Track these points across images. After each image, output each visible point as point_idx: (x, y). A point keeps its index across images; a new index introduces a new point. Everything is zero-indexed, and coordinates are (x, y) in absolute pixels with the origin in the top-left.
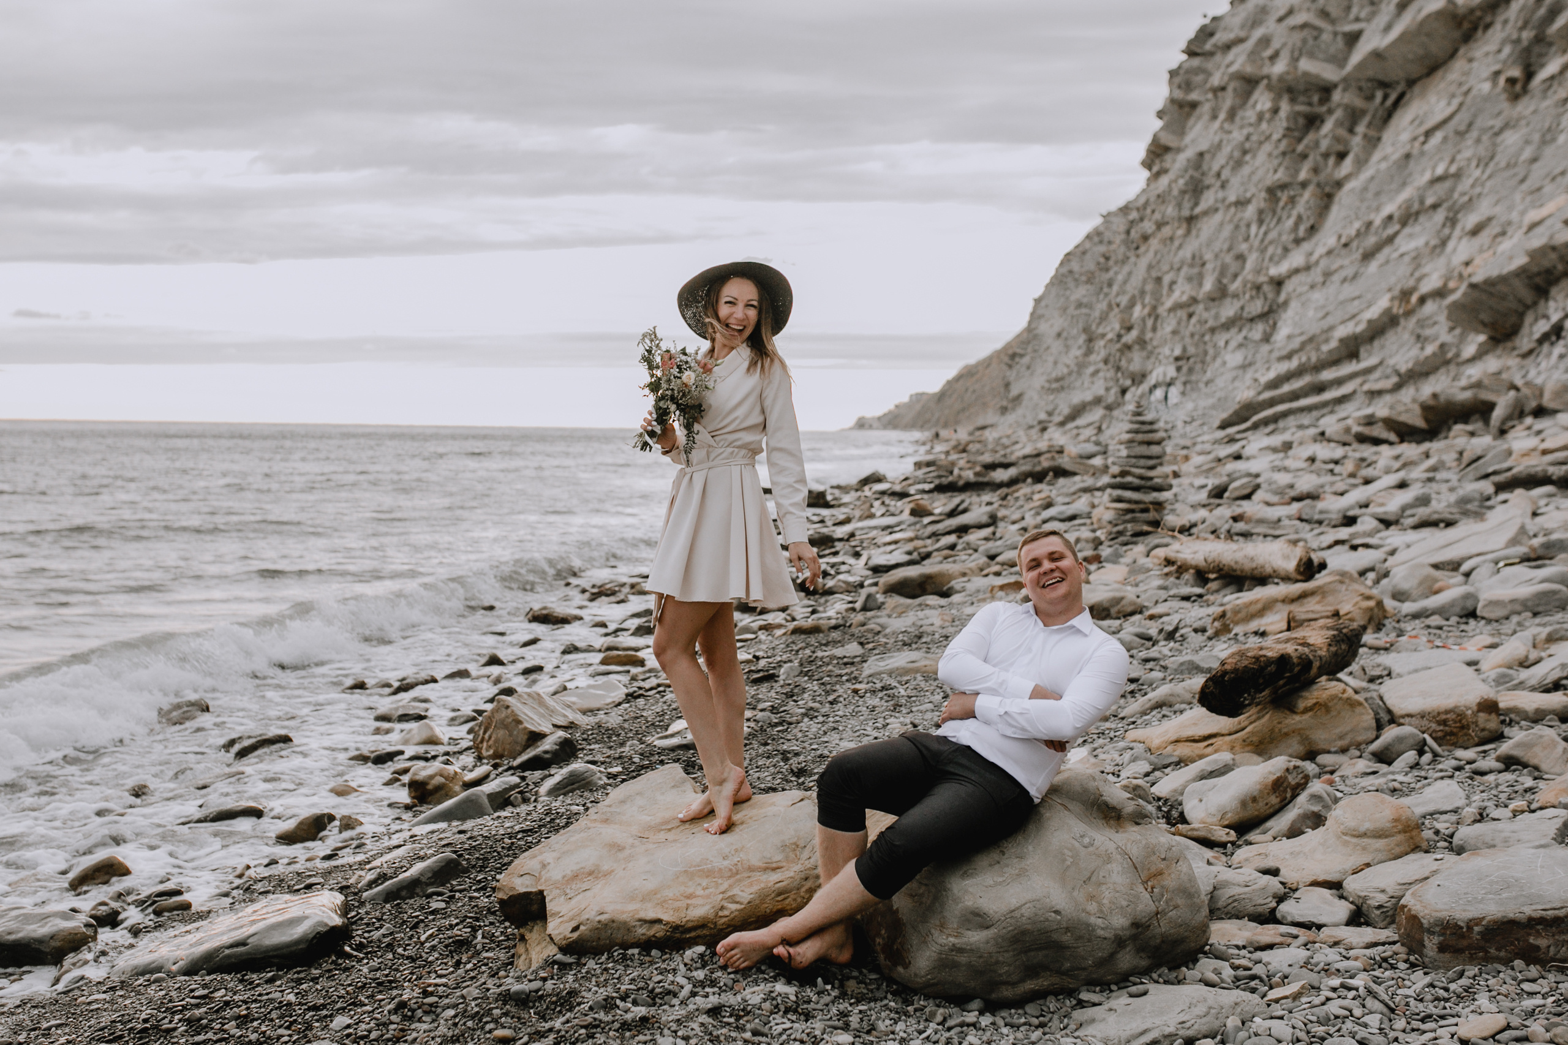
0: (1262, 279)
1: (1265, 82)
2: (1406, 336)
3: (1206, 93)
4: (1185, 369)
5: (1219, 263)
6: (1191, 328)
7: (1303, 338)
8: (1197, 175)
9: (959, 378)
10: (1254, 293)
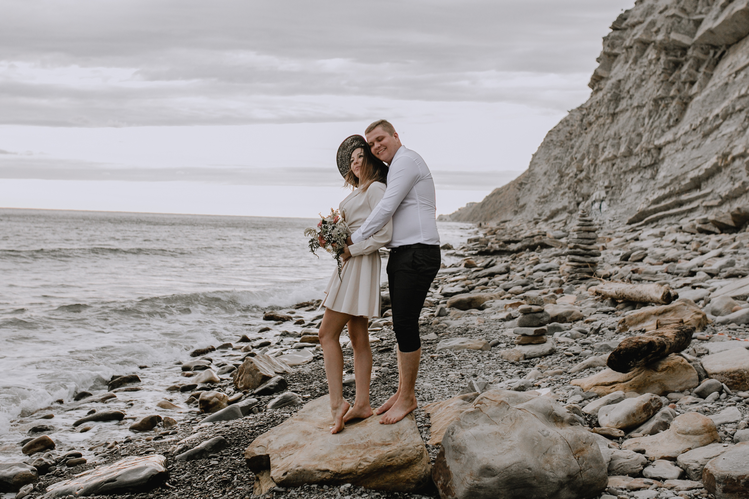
0: (651, 146)
1: (653, 44)
2: (725, 177)
3: (622, 49)
4: (610, 193)
5: (628, 138)
6: (614, 171)
7: (672, 178)
8: (617, 92)
9: (493, 195)
10: (646, 153)
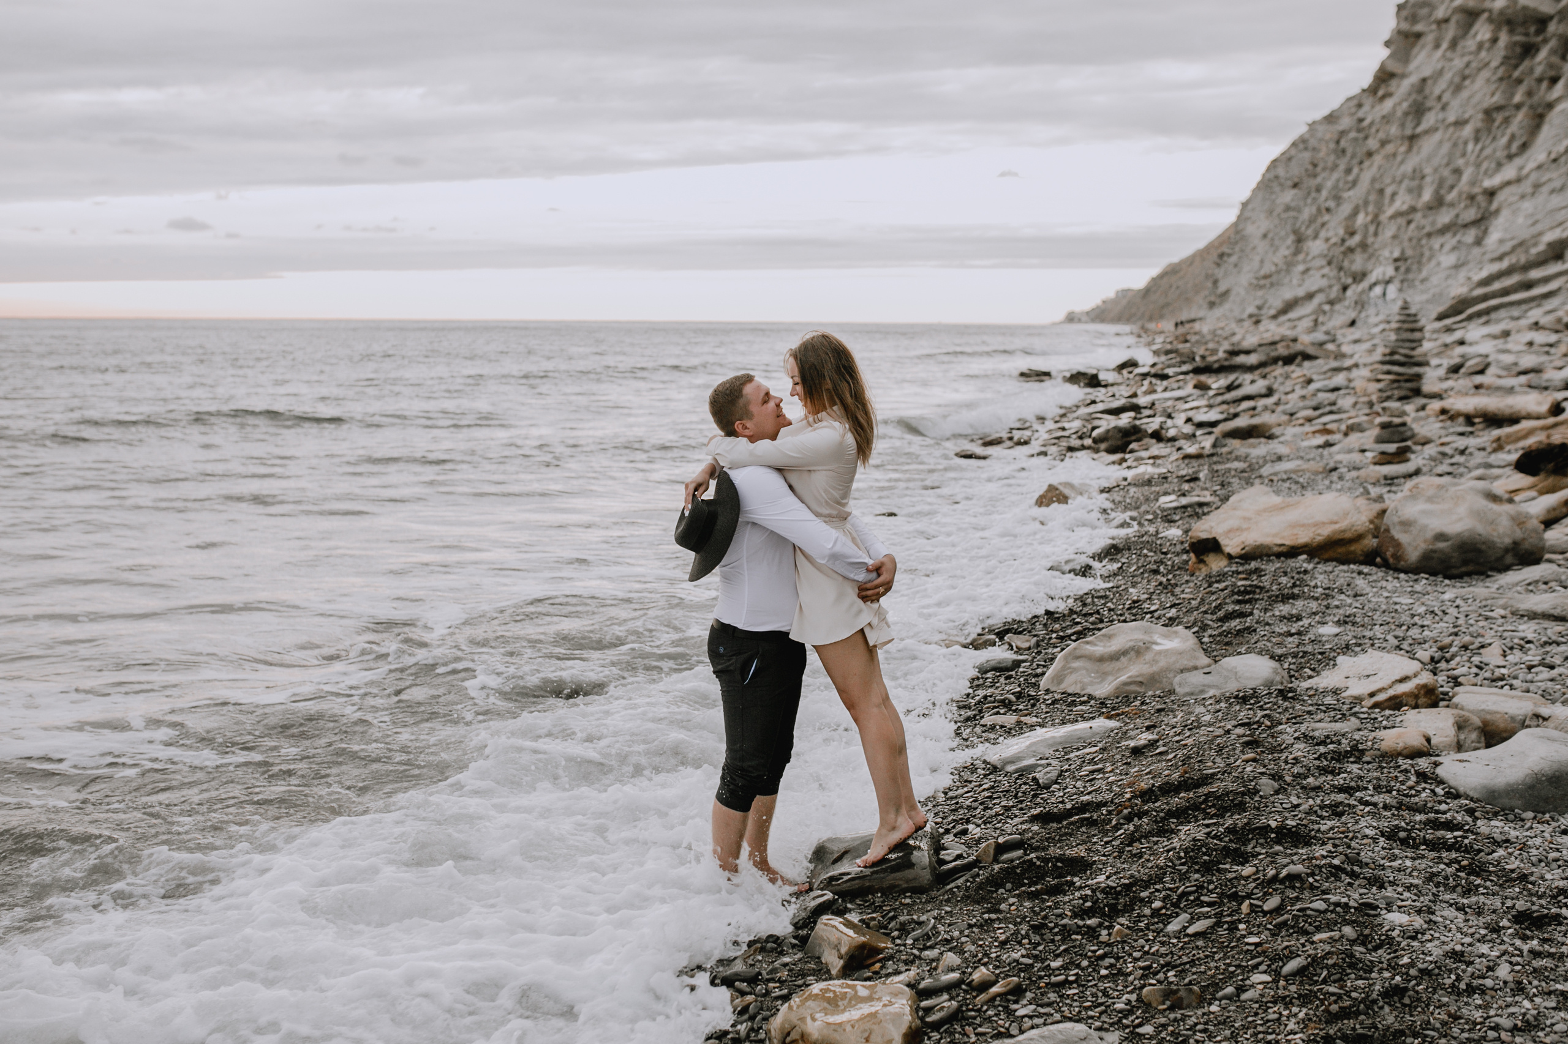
0: (1476, 190)
1: (1486, 15)
3: (1430, 25)
4: (1402, 269)
5: (1437, 176)
6: (1409, 233)
7: (1514, 242)
8: (1420, 98)
9: (1162, 276)
10: (1469, 202)
